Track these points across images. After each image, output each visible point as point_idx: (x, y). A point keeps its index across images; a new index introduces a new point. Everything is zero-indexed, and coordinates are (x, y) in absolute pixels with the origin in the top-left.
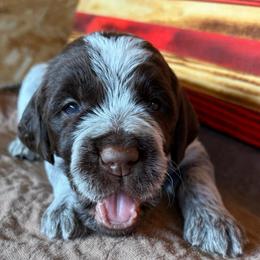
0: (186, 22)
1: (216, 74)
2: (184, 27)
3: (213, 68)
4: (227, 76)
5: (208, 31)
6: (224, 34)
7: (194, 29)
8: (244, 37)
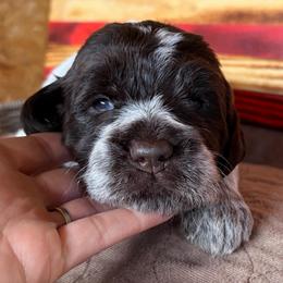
0: (203, 17)
1: (253, 67)
2: (201, 22)
3: (249, 61)
4: (268, 67)
5: (233, 23)
6: (253, 24)
7: (215, 23)
8: (276, 24)
